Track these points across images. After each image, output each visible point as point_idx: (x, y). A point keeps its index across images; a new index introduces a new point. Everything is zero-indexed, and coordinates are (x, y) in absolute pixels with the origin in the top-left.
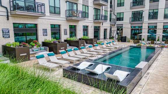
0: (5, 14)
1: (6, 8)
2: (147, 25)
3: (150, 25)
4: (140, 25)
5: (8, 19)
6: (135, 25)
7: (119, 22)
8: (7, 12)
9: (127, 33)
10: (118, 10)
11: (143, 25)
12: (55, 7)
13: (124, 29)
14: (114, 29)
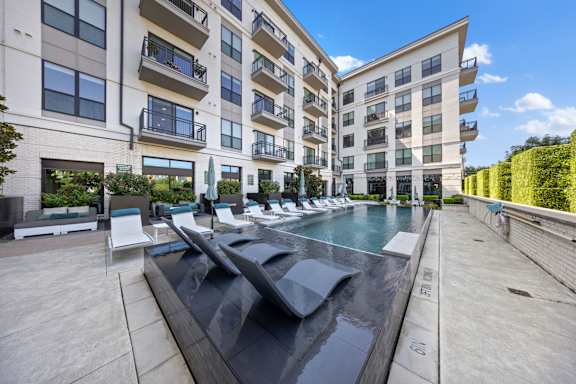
0: (128, 139)
1: (131, 129)
2: (394, 174)
3: (399, 175)
4: (382, 175)
5: (131, 148)
6: (372, 176)
7: (346, 172)
8: (132, 135)
9: (361, 187)
10: (345, 152)
11: (388, 174)
12: (231, 137)
13: (355, 181)
14: (341, 181)
